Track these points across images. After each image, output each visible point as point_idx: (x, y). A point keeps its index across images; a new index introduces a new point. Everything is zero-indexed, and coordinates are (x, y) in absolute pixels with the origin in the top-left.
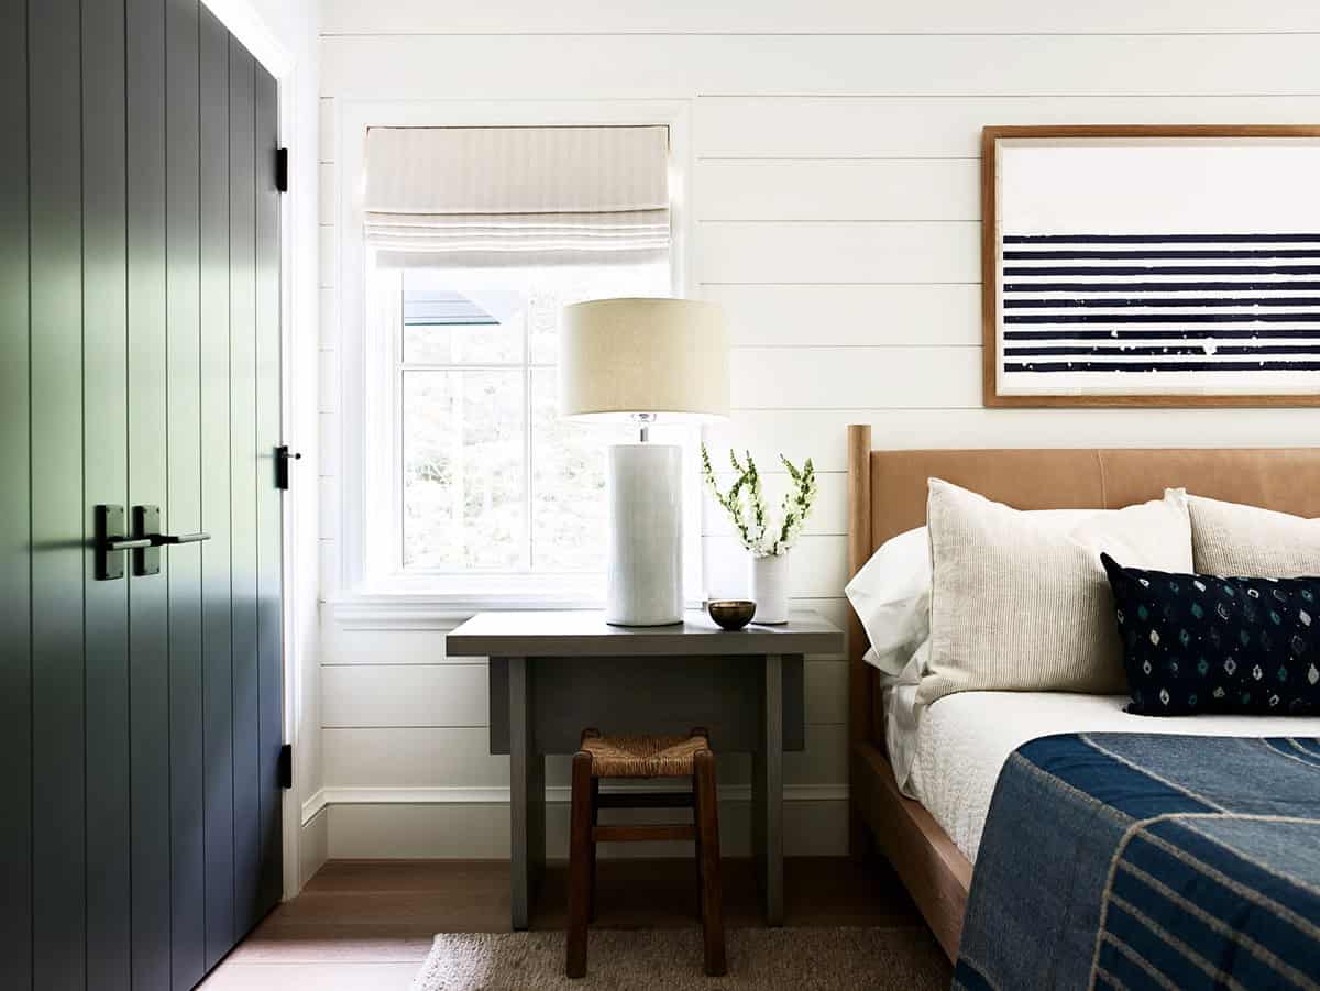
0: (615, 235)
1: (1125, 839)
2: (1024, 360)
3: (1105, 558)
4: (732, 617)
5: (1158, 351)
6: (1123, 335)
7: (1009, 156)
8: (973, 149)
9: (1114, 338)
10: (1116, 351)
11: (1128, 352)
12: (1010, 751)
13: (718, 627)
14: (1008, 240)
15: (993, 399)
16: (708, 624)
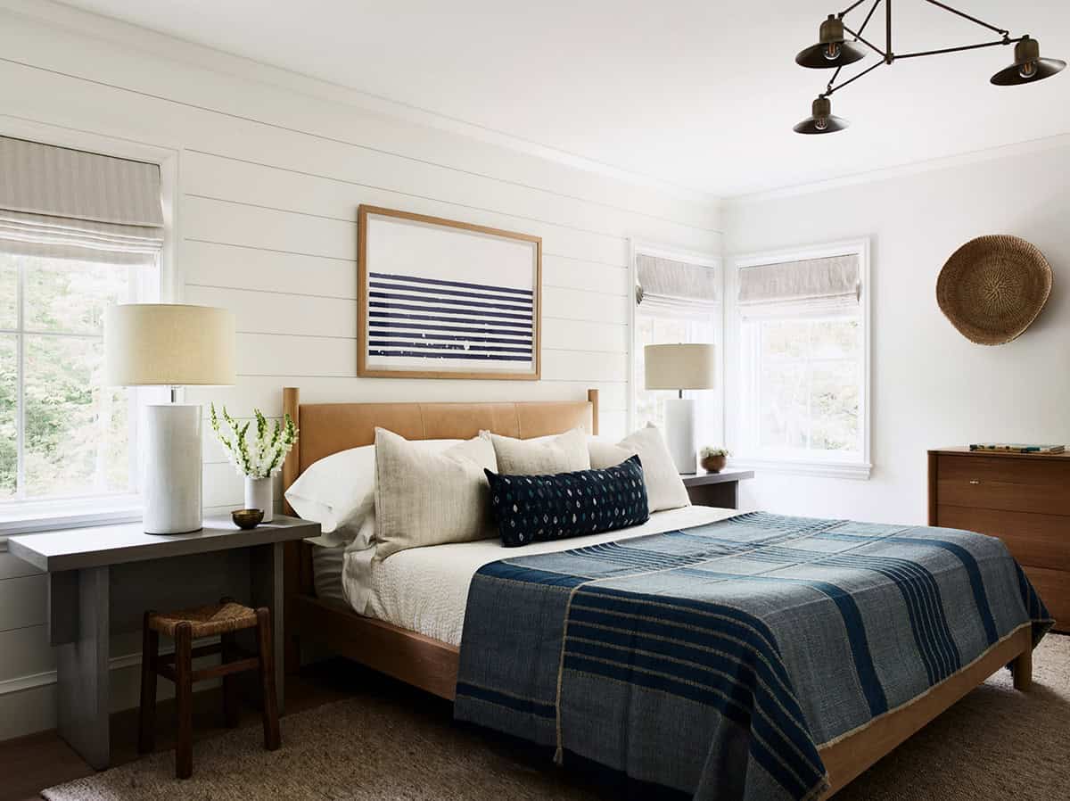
0: (120, 241)
1: (571, 597)
2: (379, 349)
3: (486, 471)
4: (247, 521)
5: (443, 347)
6: (428, 337)
7: (374, 225)
8: (353, 218)
9: (423, 338)
10: (424, 346)
11: (430, 346)
12: (473, 574)
13: (238, 528)
14: (372, 275)
15: (361, 372)
16: (232, 527)
